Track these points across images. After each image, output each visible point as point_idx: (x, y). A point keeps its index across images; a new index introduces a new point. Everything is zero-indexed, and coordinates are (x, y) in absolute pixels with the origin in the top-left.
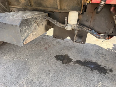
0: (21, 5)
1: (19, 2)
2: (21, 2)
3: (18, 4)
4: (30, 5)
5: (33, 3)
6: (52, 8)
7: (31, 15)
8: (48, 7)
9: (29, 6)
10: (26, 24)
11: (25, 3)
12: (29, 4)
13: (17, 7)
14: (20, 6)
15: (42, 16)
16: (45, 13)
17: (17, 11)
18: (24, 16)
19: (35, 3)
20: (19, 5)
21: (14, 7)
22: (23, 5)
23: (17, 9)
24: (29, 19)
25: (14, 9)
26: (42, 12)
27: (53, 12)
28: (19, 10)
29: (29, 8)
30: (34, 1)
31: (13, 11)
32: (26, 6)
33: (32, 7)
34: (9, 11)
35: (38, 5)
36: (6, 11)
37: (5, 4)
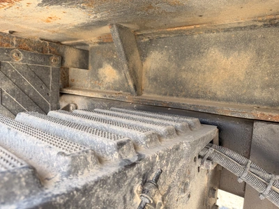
0: (102, 89)
1: (98, 79)
2: (105, 77)
3: (93, 86)
4: (132, 86)
5: (145, 82)
6: (240, 101)
7: (121, 145)
8: (214, 98)
9: (127, 91)
11: (115, 81)
12: (131, 84)
13: (89, 95)
14: (97, 92)
15: (193, 146)
16: (202, 123)
19: (155, 79)
20: (97, 89)
21: (78, 98)
22: (108, 88)
23: (86, 102)
25: (78, 101)
26: (190, 120)
27: (251, 122)
28: (92, 106)
29: (129, 99)
30: (151, 75)
31: (71, 108)
32: (118, 90)
33: (138, 95)
34: (55, 105)
35: (164, 87)
36: (43, 107)
37: (46, 82)
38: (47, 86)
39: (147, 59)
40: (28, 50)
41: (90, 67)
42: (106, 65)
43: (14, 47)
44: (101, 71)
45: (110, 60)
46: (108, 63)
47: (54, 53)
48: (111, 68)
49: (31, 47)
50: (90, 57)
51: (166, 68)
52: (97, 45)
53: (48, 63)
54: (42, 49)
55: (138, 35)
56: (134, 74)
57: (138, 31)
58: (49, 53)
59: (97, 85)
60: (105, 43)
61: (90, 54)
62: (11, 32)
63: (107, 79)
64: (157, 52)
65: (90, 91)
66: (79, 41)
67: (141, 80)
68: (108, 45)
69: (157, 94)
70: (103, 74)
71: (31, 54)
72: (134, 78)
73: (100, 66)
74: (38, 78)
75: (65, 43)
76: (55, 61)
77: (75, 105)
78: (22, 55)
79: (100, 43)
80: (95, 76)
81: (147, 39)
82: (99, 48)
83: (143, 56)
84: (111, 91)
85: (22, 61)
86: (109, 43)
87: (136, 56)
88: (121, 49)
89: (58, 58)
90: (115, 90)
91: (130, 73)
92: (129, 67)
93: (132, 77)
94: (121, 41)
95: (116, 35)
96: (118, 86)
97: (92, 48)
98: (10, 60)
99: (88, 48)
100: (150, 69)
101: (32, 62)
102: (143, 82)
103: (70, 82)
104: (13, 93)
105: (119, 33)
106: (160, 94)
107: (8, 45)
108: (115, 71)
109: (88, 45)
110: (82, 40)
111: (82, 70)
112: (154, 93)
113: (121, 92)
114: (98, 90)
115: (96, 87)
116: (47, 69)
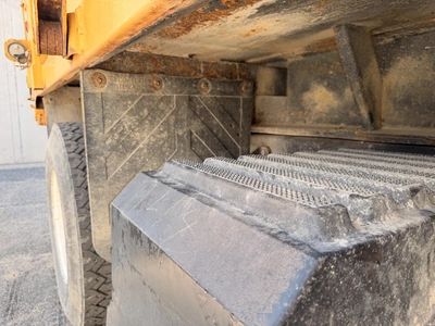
0: (309, 123)
1: (303, 109)
2: (315, 104)
3: (294, 120)
4: (366, 116)
5: (386, 108)
10: (358, 298)
11: (332, 110)
12: (364, 111)
13: (290, 132)
14: (301, 127)
17: (282, 152)
18: (344, 195)
19: (407, 101)
20: (300, 123)
21: (273, 135)
22: (318, 121)
23: (284, 144)
24: (399, 236)
25: (271, 142)
28: (295, 146)
29: (359, 136)
30: (399, 95)
31: (263, 152)
32: (336, 123)
33: (376, 128)
34: (245, 149)
35: (425, 113)
36: (233, 151)
37: (236, 119)
38: (237, 124)
39: (391, 70)
40: (215, 77)
41: (289, 92)
42: (316, 86)
43: (201, 76)
44: (307, 96)
45: (322, 78)
46: (320, 83)
47: (244, 77)
48: (324, 90)
49: (218, 72)
50: (289, 77)
51: (429, 83)
52: (301, 58)
53: (238, 93)
54: (231, 74)
55: (376, 35)
56: (370, 97)
57: (377, 29)
58: (238, 79)
59: (300, 117)
60: (315, 54)
61: (289, 72)
62: (191, 56)
63: (318, 107)
64: (410, 58)
65: (290, 127)
66: (273, 56)
67: (380, 104)
68: (319, 55)
69: (412, 126)
70: (311, 100)
71: (220, 83)
72: (370, 101)
73: (306, 88)
74: (227, 114)
75: (251, 61)
76: (246, 88)
77: (268, 148)
78: (210, 85)
79: (305, 55)
80: (298, 104)
81: (392, 39)
82: (303, 62)
83: (384, 66)
84: (325, 125)
85: (211, 93)
86: (322, 53)
87: (373, 68)
88: (352, 60)
89: (250, 85)
90: (332, 123)
91: (364, 95)
92: (362, 87)
93: (366, 101)
94: (353, 48)
95: (345, 41)
96: (337, 117)
97: (292, 64)
98: (198, 93)
99: (286, 65)
100: (396, 86)
101: (222, 93)
102: (383, 108)
103: (257, 117)
104: (202, 134)
105: (350, 36)
106: (417, 125)
107: (195, 74)
108: (331, 94)
109: (286, 60)
110: (279, 54)
111: (275, 98)
112: (405, 124)
113: (342, 125)
114: (302, 124)
115: (298, 120)
116: (237, 101)
